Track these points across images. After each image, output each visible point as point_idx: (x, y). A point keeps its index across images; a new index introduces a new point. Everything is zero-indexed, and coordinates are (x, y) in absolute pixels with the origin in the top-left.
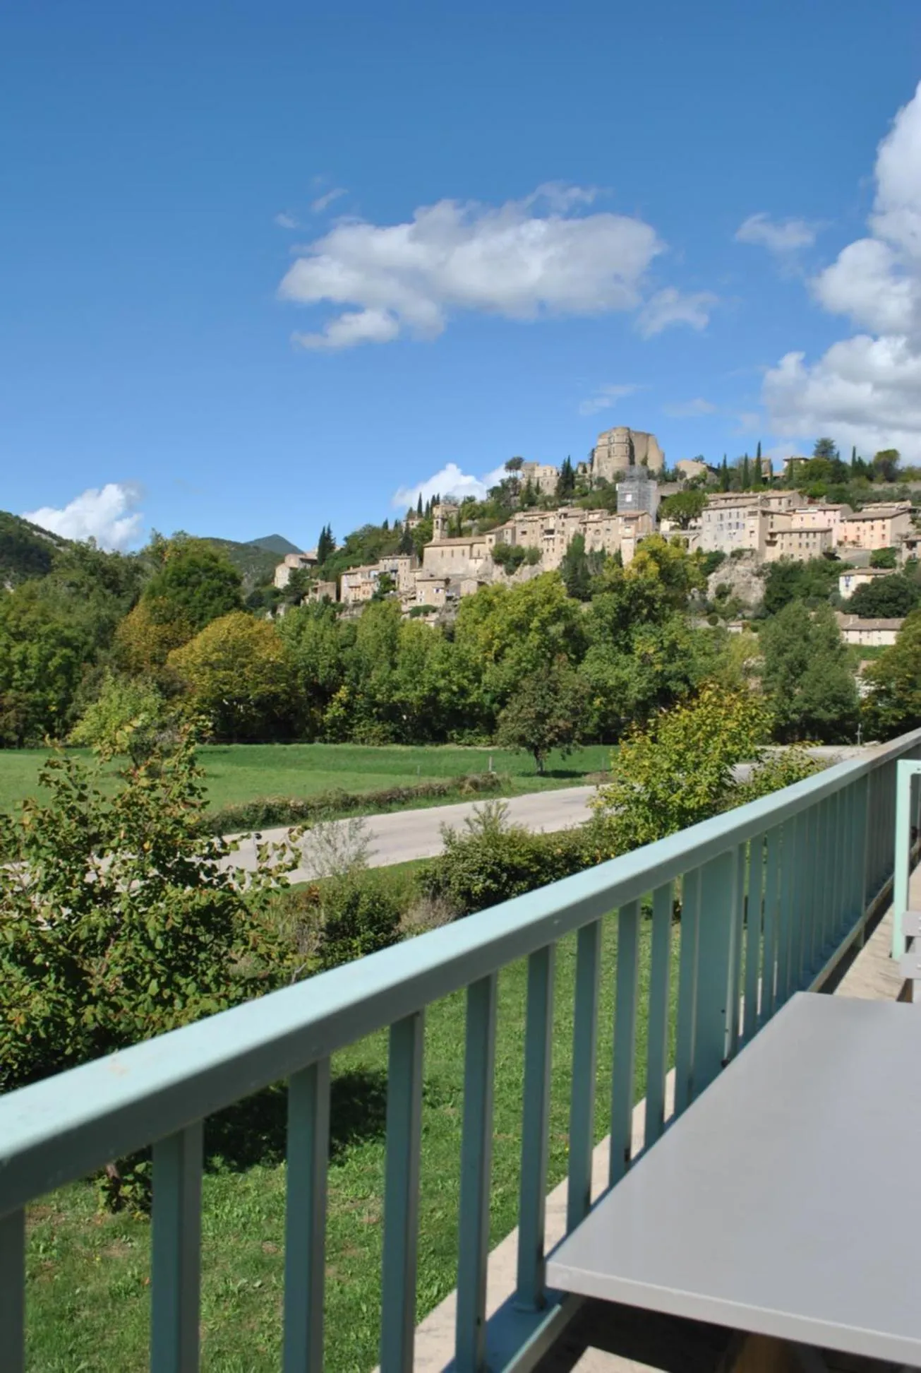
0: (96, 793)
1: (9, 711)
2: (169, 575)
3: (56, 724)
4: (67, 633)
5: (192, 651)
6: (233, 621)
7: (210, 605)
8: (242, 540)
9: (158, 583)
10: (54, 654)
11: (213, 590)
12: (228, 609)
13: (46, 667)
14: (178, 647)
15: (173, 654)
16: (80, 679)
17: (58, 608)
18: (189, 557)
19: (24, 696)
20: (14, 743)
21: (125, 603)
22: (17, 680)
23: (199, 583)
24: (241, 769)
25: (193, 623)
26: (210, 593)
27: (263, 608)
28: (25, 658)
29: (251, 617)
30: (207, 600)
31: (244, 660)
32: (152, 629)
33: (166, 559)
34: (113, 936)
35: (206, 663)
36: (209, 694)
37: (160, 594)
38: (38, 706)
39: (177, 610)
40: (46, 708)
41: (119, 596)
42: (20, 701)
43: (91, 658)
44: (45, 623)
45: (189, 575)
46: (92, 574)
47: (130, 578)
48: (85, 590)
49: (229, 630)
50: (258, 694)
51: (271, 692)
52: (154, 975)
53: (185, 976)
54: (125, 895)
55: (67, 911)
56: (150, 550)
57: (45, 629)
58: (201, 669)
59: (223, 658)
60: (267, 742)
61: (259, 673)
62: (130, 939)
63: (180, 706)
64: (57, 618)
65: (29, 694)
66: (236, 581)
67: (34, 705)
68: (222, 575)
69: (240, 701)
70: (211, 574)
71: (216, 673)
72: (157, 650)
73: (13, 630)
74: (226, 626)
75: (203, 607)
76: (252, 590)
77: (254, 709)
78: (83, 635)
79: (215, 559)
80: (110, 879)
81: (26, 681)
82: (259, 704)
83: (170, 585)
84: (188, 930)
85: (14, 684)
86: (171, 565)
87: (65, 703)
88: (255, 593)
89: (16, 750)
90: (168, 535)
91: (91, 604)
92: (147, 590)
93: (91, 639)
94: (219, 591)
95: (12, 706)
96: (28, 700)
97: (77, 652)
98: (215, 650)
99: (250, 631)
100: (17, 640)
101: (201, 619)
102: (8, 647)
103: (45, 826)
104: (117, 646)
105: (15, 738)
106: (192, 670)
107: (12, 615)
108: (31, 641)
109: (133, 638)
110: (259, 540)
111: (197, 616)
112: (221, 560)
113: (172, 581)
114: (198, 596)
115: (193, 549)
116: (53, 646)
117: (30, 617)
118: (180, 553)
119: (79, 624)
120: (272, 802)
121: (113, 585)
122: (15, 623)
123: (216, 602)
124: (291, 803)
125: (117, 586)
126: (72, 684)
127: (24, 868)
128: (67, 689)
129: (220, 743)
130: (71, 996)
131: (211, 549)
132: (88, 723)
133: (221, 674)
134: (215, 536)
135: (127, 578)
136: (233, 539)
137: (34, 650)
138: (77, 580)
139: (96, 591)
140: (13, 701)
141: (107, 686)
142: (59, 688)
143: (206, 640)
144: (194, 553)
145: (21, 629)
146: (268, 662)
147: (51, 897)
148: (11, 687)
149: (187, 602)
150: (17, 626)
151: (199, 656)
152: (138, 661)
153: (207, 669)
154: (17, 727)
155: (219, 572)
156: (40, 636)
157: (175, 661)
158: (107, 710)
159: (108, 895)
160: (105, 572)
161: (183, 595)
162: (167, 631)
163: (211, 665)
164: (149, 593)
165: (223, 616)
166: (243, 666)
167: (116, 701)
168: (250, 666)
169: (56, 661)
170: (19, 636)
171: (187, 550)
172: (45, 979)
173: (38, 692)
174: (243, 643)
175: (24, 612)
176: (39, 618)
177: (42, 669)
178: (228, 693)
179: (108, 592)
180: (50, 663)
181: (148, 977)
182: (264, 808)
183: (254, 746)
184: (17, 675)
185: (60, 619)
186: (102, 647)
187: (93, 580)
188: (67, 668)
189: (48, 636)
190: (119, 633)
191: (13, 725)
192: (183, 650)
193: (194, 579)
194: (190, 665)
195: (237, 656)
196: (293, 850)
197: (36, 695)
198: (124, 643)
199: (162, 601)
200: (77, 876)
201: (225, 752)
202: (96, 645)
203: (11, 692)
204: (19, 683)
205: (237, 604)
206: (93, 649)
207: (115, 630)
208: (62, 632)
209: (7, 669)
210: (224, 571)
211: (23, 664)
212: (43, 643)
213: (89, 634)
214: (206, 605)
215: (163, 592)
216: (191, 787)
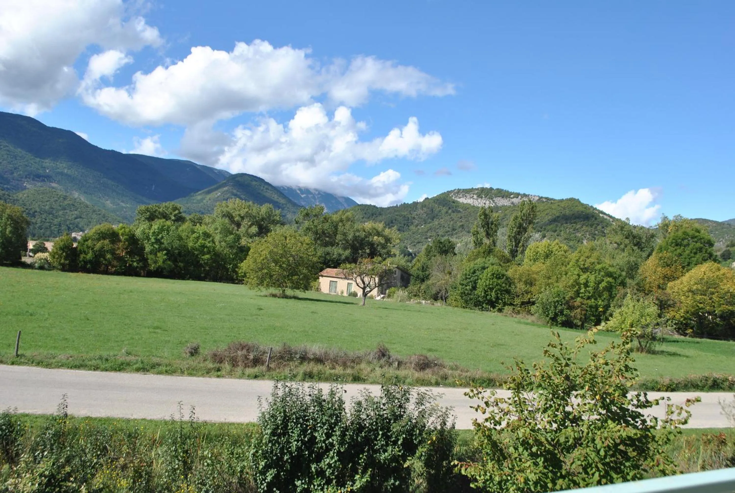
0: (574, 364)
1: (577, 309)
2: (671, 239)
3: (602, 318)
4: (611, 269)
5: (682, 283)
6: (707, 267)
7: (694, 257)
8: (720, 220)
9: (664, 244)
10: (603, 280)
11: (697, 249)
12: (705, 260)
13: (598, 287)
14: (674, 280)
15: (670, 284)
16: (616, 294)
17: (607, 255)
18: (683, 230)
19: (585, 302)
20: (579, 326)
21: (644, 255)
22: (582, 293)
23: (688, 245)
24: (704, 354)
25: (683, 267)
26: (695, 250)
27: (731, 260)
28: (587, 282)
29: (719, 265)
30: (692, 255)
31: (713, 290)
32: (659, 269)
33: (669, 231)
34: (578, 443)
35: (690, 291)
36: (691, 308)
37: (665, 250)
38: (593, 308)
39: (674, 259)
40: (597, 309)
41: (641, 251)
42: (583, 304)
43: (623, 284)
44: (599, 263)
45: (683, 240)
46: (626, 238)
47: (649, 240)
48: (622, 246)
49: (704, 272)
50: (721, 311)
51: (729, 310)
52: (598, 470)
53: (617, 473)
54: (586, 422)
55: (555, 426)
56: (660, 225)
57: (598, 267)
58: (687, 294)
59: (700, 288)
60: (725, 340)
61: (722, 298)
62: (588, 446)
63: (672, 313)
64: (606, 261)
65: (588, 301)
66: (711, 244)
67: (591, 307)
68: (702, 240)
69: (709, 313)
70: (696, 239)
71: (695, 296)
72: (662, 281)
73: (582, 266)
74: (703, 270)
75: (689, 259)
76: (724, 249)
77: (718, 319)
78: (619, 271)
79: (698, 231)
80: (580, 412)
81: (587, 294)
82: (721, 317)
83: (671, 245)
84: (621, 447)
85: (581, 295)
86: (672, 234)
87: (607, 307)
88: (726, 251)
89: (580, 330)
90: (671, 218)
91: (626, 254)
92: (658, 247)
93: (624, 274)
94: (700, 249)
95: (579, 307)
96: (587, 304)
97: (616, 281)
98: (696, 284)
99: (718, 273)
100: (584, 272)
101: (688, 265)
102: (579, 275)
103: (545, 379)
104: (638, 278)
105: (580, 323)
106: (681, 294)
107: (582, 258)
108: (591, 273)
109: (647, 274)
110: (731, 220)
111: (686, 264)
112: (702, 231)
113: (672, 243)
114: (687, 252)
115: (685, 225)
116: (602, 276)
117: (592, 260)
118: (677, 227)
119: (618, 265)
120: (717, 376)
121: (638, 244)
122: (583, 263)
123: (697, 256)
124: (730, 378)
125: (641, 245)
126: (612, 297)
127: (534, 399)
128: (609, 300)
129: (696, 337)
130: (551, 471)
131: (697, 225)
132: (615, 320)
133: (698, 297)
134: (704, 218)
135: (646, 240)
136: (714, 219)
137: (592, 278)
138: (618, 241)
139: (629, 247)
140: (579, 304)
141: (628, 300)
142: (605, 299)
143: (691, 277)
144: (686, 228)
145: (586, 266)
146: (728, 292)
147: (546, 416)
148: (579, 296)
149: (680, 255)
150: (584, 265)
151: (685, 286)
152: (650, 287)
153: (690, 294)
154: (581, 318)
155: (701, 239)
156: (596, 270)
157: (672, 288)
158: (626, 313)
159: (576, 420)
160: (634, 237)
161: (678, 251)
162: (667, 271)
163: (692, 292)
164: (659, 249)
165: (701, 264)
166: (713, 293)
167: (631, 309)
168: (716, 294)
169: (604, 284)
170: (585, 270)
171: (682, 226)
172: (538, 460)
173: (593, 300)
174: (714, 280)
175: (588, 257)
176: (596, 261)
177: (596, 288)
178: (702, 308)
179: (635, 248)
180: (600, 285)
181: (594, 470)
182: (712, 379)
183: (716, 341)
184: (582, 291)
185: (607, 261)
186: (629, 278)
187: (627, 241)
188: (609, 288)
189: (600, 271)
190: (640, 271)
191: (579, 317)
192: (677, 282)
193: (685, 242)
194: (680, 291)
195: (709, 288)
196: (687, 412)
197: (592, 302)
198: (642, 277)
199: (665, 254)
200: (561, 408)
201: (698, 343)
202: (626, 277)
203: (579, 299)
204: (583, 295)
205: (711, 257)
206: (624, 279)
207: (638, 268)
208: (608, 269)
209: (577, 287)
210: (703, 238)
211: (586, 285)
212: (597, 274)
213: (623, 271)
214: (691, 258)
215: (667, 250)
216: (626, 367)
